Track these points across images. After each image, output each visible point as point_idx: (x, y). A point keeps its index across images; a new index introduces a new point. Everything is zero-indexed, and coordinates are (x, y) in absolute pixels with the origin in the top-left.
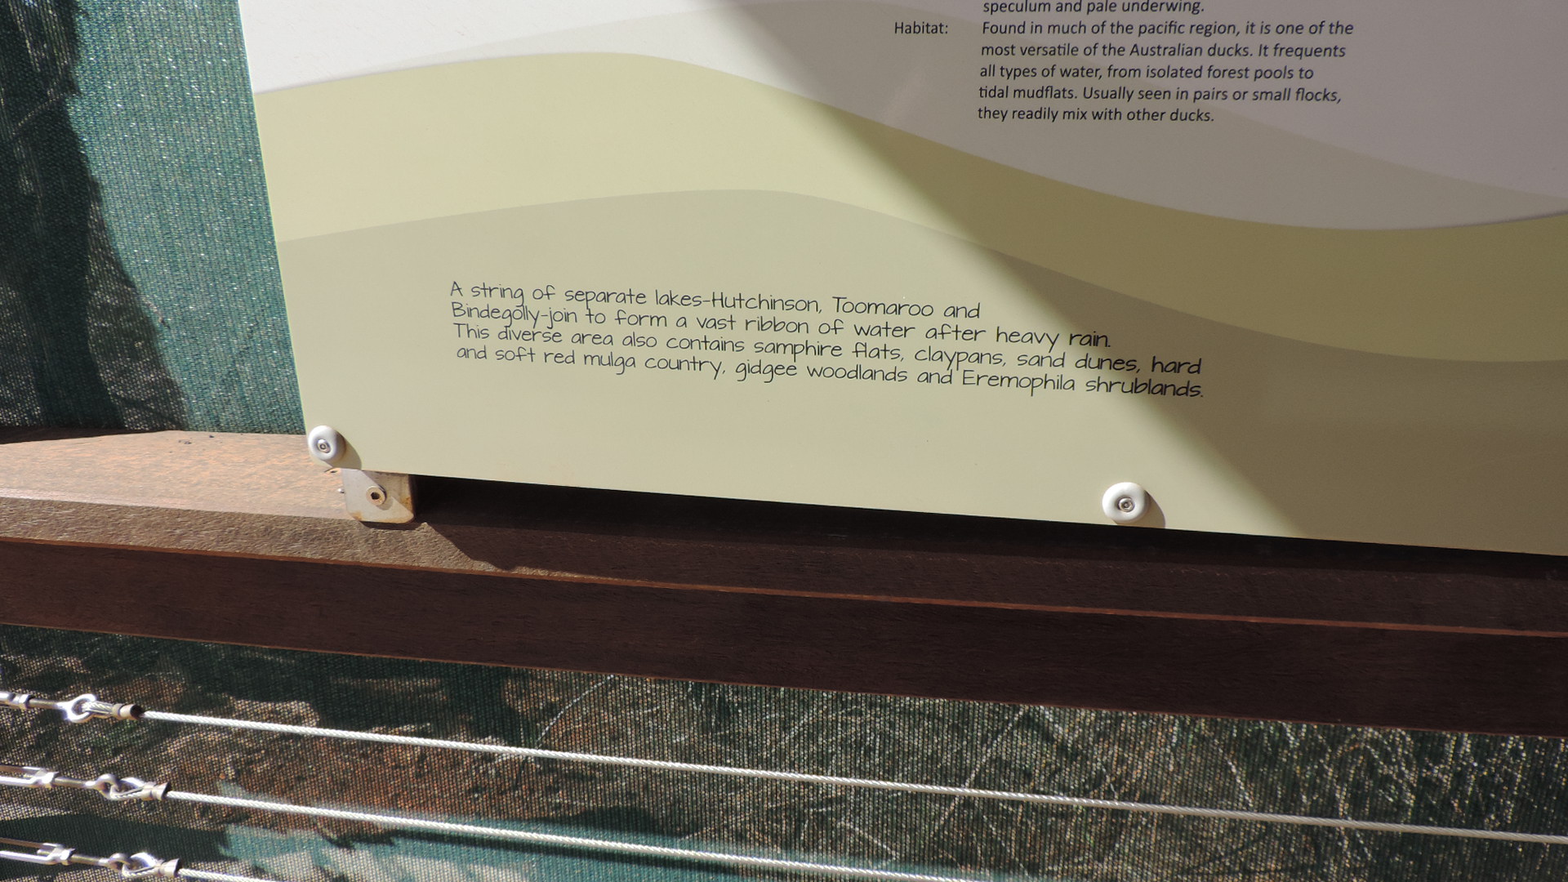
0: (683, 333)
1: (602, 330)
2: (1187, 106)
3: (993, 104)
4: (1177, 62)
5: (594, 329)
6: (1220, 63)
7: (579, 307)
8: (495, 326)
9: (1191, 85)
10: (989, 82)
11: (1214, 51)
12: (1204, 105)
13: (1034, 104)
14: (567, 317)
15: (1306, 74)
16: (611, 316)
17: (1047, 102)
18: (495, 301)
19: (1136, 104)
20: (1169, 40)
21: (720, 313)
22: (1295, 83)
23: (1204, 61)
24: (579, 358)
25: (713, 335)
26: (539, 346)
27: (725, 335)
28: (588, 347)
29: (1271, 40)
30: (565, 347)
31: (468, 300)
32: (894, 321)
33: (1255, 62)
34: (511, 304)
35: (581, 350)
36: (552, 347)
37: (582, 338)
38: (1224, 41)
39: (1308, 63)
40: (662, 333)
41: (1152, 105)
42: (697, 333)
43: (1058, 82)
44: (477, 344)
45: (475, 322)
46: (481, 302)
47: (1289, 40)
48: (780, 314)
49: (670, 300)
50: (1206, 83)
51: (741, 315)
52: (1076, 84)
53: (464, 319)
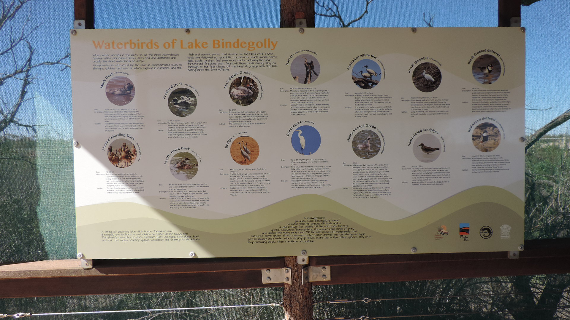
0: (134, 236)
1: (123, 236)
2: (193, 207)
3: (172, 207)
4: (191, 202)
5: (122, 236)
6: (196, 202)
7: (120, 233)
8: (108, 237)
9: (193, 204)
10: (171, 204)
11: (195, 201)
12: (195, 206)
13: (176, 207)
14: (118, 235)
15: (205, 203)
16: (124, 234)
17: (177, 206)
18: (108, 233)
19: (188, 206)
20: (190, 200)
21: (139, 233)
22: (204, 204)
23: (194, 202)
24: (120, 240)
25: (138, 236)
26: (114, 239)
27: (140, 236)
28: (121, 239)
29: (201, 199)
30: (118, 239)
31: (104, 233)
32: (161, 233)
33: (200, 202)
34: (110, 233)
35: (120, 239)
36: (116, 239)
37: (120, 238)
38: (196, 200)
39: (205, 202)
40: (131, 236)
41: (189, 206)
42: (136, 236)
43: (179, 204)
44: (105, 239)
45: (105, 236)
46: (106, 233)
47: (203, 199)
48: (147, 233)
49: (132, 232)
50: (195, 204)
51: (142, 233)
52: (181, 204)
53: (104, 236)
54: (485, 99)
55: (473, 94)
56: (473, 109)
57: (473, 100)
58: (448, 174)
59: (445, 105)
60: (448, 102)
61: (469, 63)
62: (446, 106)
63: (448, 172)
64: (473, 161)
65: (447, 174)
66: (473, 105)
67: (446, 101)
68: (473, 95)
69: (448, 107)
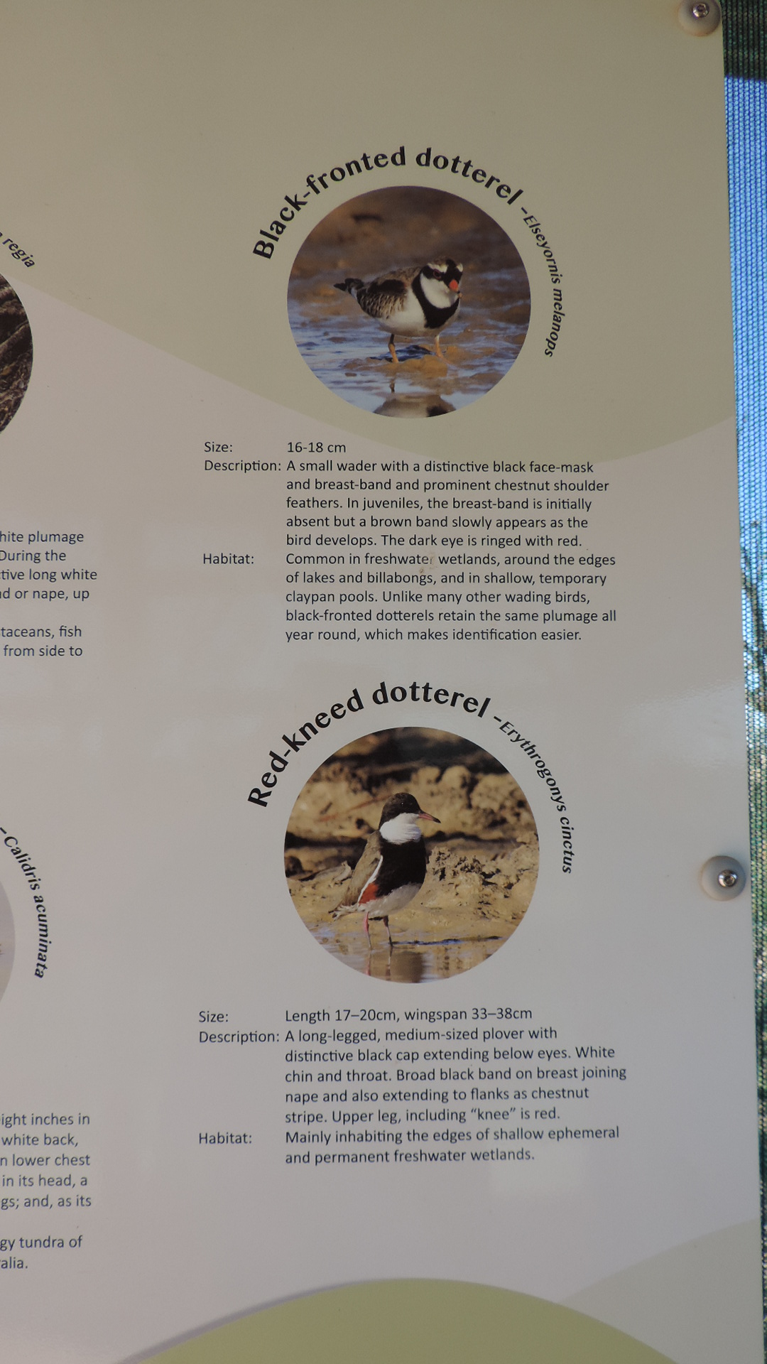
54: (396, 532)
55: (299, 494)
56: (290, 616)
57: (290, 541)
58: (77, 1172)
59: (52, 577)
60: (77, 557)
61: (264, 250)
62: (60, 585)
63: (70, 1151)
64: (290, 1057)
65: (63, 1171)
66: (292, 578)
67: (59, 547)
68: (291, 503)
69: (84, 595)
